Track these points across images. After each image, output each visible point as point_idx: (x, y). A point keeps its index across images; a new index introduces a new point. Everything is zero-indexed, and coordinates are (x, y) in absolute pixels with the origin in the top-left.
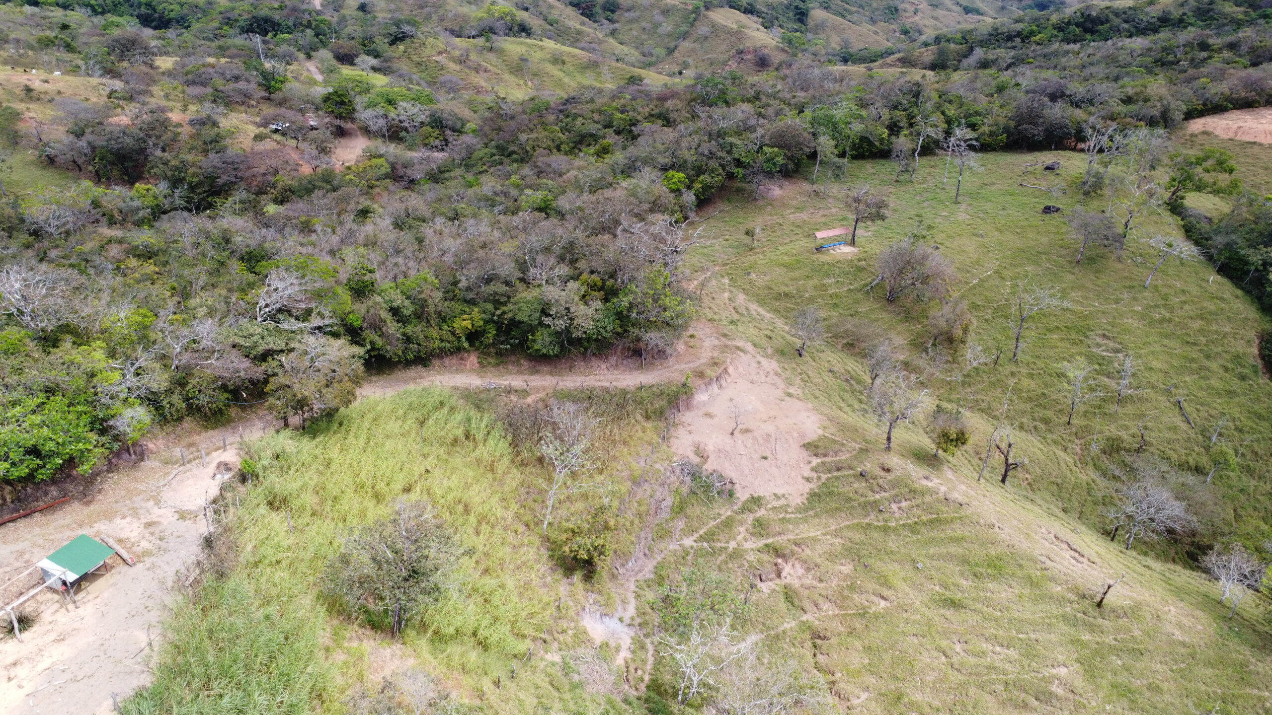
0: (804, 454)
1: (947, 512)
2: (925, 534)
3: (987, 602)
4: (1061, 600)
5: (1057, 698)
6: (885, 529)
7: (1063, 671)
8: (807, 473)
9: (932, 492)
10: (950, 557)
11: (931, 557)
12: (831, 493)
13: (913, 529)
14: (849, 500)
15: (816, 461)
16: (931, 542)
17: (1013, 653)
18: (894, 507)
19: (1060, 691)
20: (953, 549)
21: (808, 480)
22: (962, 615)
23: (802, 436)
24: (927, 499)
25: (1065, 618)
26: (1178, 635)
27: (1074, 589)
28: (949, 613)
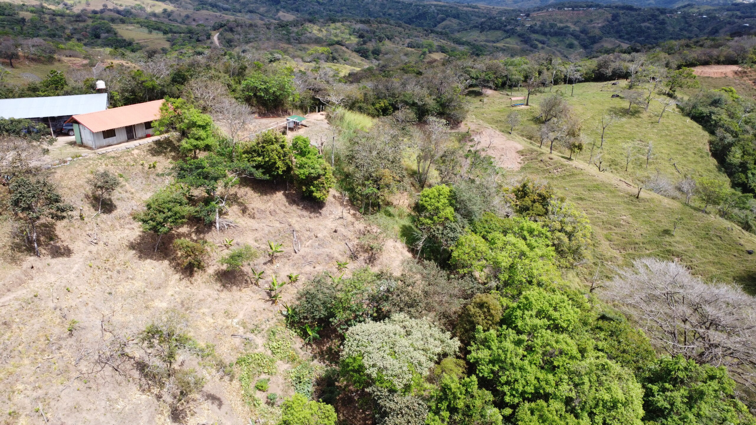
0: (517, 155)
1: (576, 171)
2: (568, 179)
3: (594, 198)
4: (622, 197)
5: (622, 225)
6: (552, 178)
7: (624, 217)
8: (519, 161)
9: (570, 165)
10: (578, 186)
11: (572, 186)
12: (530, 167)
13: (563, 178)
14: (537, 169)
15: (522, 157)
16: (571, 181)
17: (605, 213)
18: (555, 171)
19: (624, 223)
20: (579, 183)
21: (520, 163)
22: (584, 202)
23: (517, 149)
24: (568, 167)
25: (625, 202)
26: (668, 206)
27: (628, 194)
28: (580, 202)
